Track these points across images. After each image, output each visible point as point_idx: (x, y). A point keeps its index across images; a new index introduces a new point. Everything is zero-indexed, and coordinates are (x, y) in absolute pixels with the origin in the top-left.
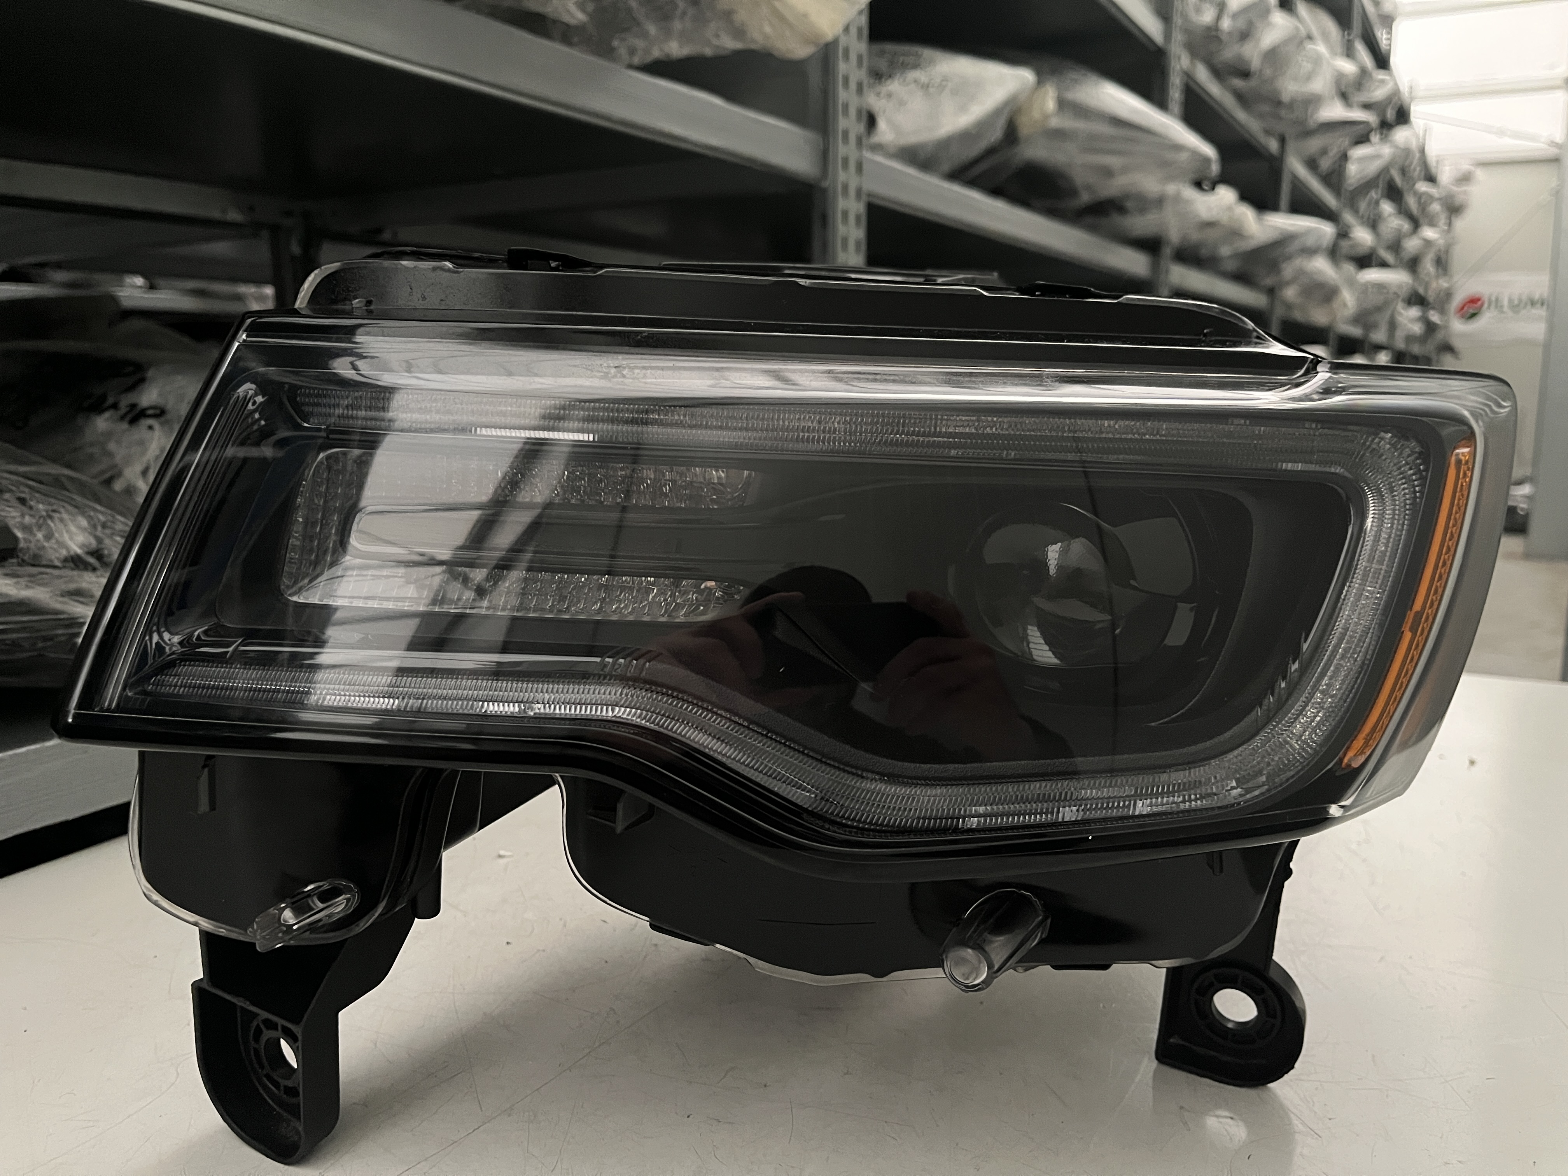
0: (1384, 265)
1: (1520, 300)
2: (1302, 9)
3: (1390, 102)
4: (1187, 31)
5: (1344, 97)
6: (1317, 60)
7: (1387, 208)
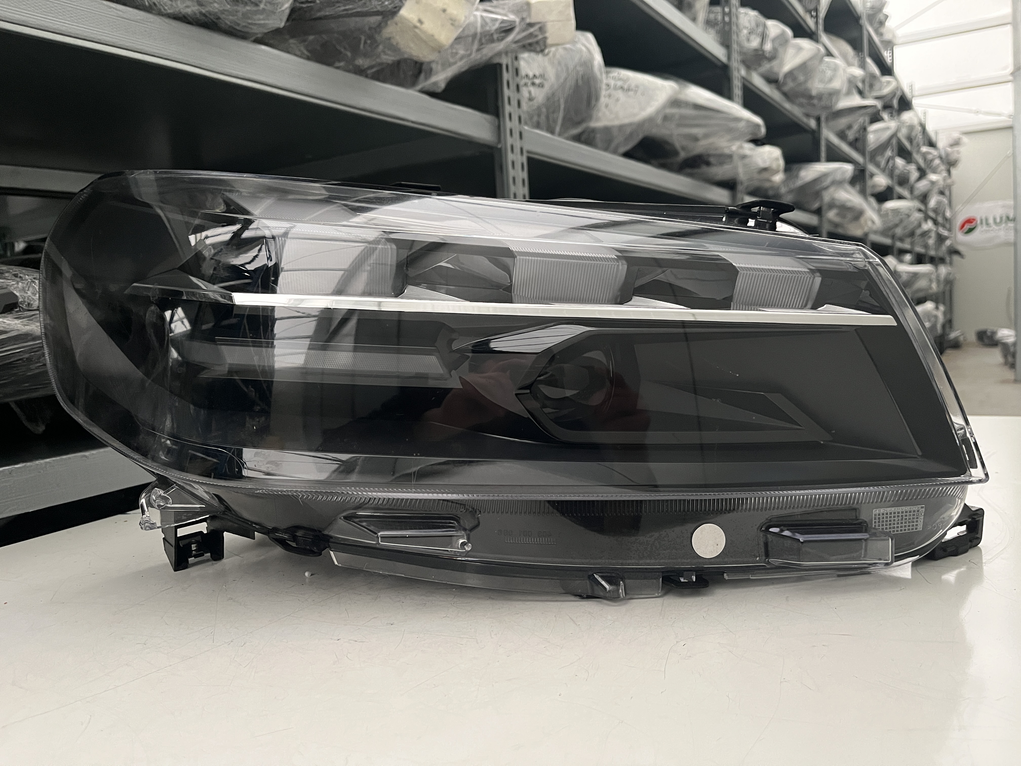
0: (900, 197)
1: (1001, 218)
2: (824, 38)
3: (894, 96)
4: (742, 53)
5: (861, 93)
6: (835, 69)
7: (900, 162)
